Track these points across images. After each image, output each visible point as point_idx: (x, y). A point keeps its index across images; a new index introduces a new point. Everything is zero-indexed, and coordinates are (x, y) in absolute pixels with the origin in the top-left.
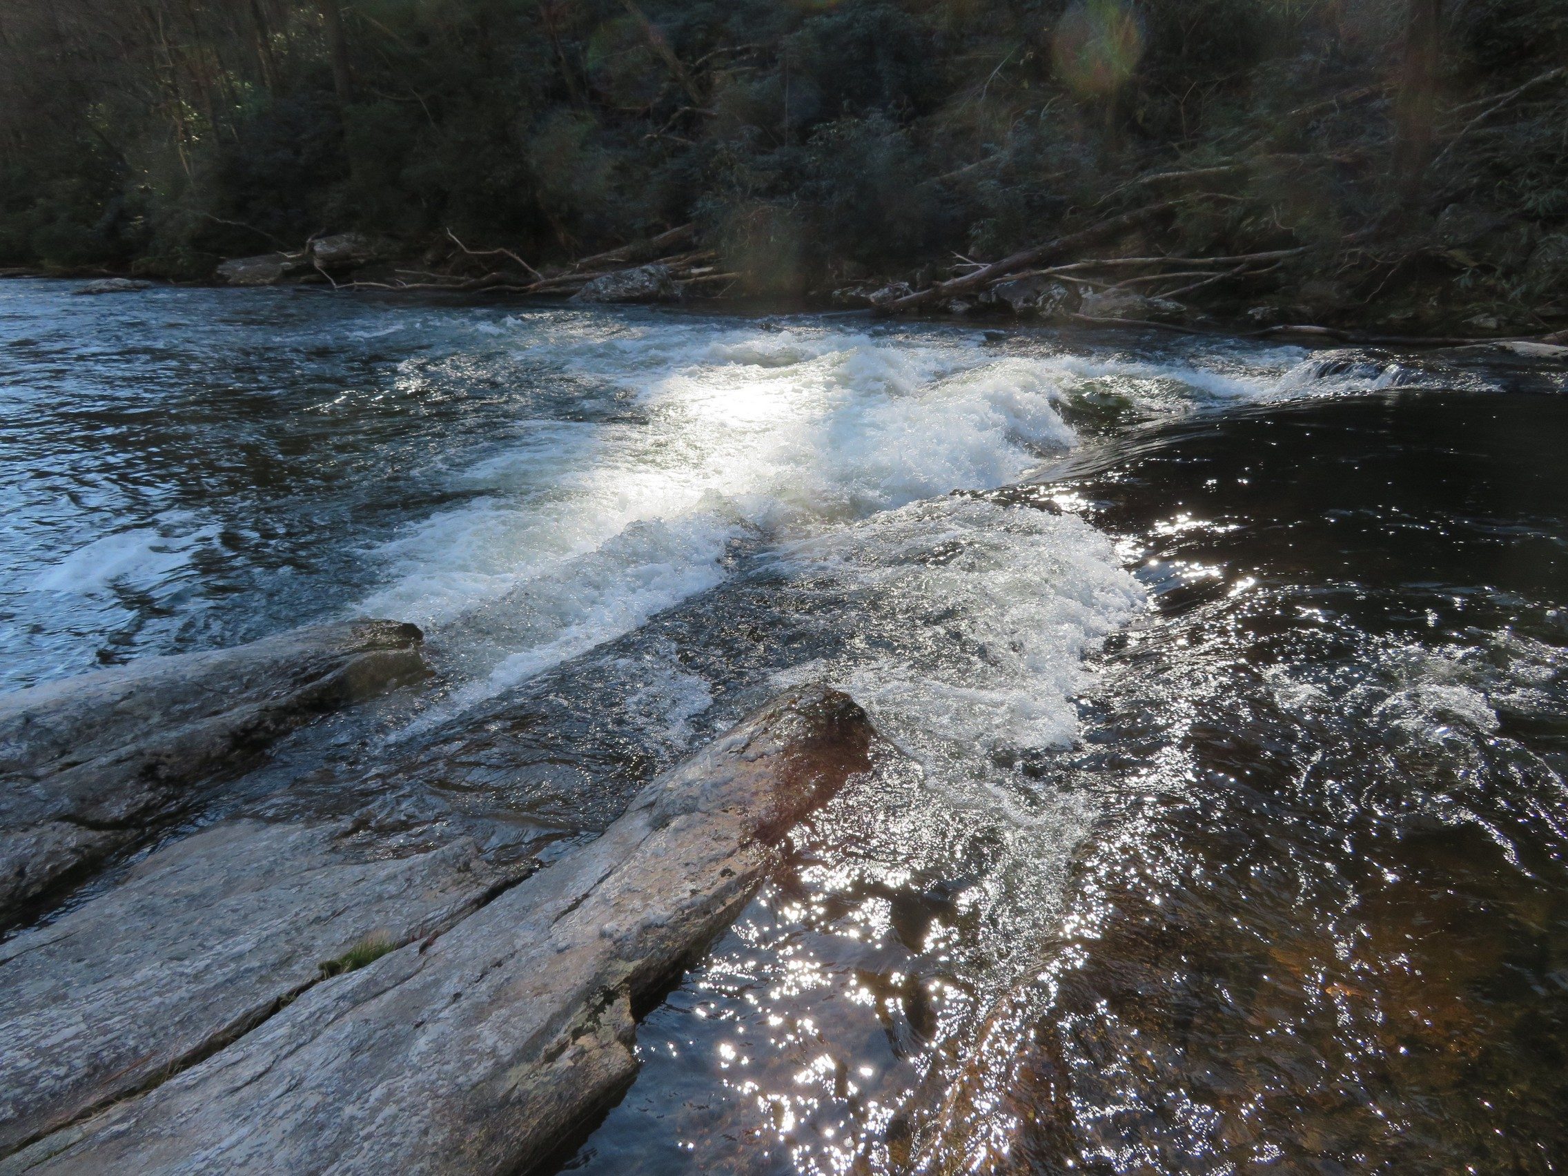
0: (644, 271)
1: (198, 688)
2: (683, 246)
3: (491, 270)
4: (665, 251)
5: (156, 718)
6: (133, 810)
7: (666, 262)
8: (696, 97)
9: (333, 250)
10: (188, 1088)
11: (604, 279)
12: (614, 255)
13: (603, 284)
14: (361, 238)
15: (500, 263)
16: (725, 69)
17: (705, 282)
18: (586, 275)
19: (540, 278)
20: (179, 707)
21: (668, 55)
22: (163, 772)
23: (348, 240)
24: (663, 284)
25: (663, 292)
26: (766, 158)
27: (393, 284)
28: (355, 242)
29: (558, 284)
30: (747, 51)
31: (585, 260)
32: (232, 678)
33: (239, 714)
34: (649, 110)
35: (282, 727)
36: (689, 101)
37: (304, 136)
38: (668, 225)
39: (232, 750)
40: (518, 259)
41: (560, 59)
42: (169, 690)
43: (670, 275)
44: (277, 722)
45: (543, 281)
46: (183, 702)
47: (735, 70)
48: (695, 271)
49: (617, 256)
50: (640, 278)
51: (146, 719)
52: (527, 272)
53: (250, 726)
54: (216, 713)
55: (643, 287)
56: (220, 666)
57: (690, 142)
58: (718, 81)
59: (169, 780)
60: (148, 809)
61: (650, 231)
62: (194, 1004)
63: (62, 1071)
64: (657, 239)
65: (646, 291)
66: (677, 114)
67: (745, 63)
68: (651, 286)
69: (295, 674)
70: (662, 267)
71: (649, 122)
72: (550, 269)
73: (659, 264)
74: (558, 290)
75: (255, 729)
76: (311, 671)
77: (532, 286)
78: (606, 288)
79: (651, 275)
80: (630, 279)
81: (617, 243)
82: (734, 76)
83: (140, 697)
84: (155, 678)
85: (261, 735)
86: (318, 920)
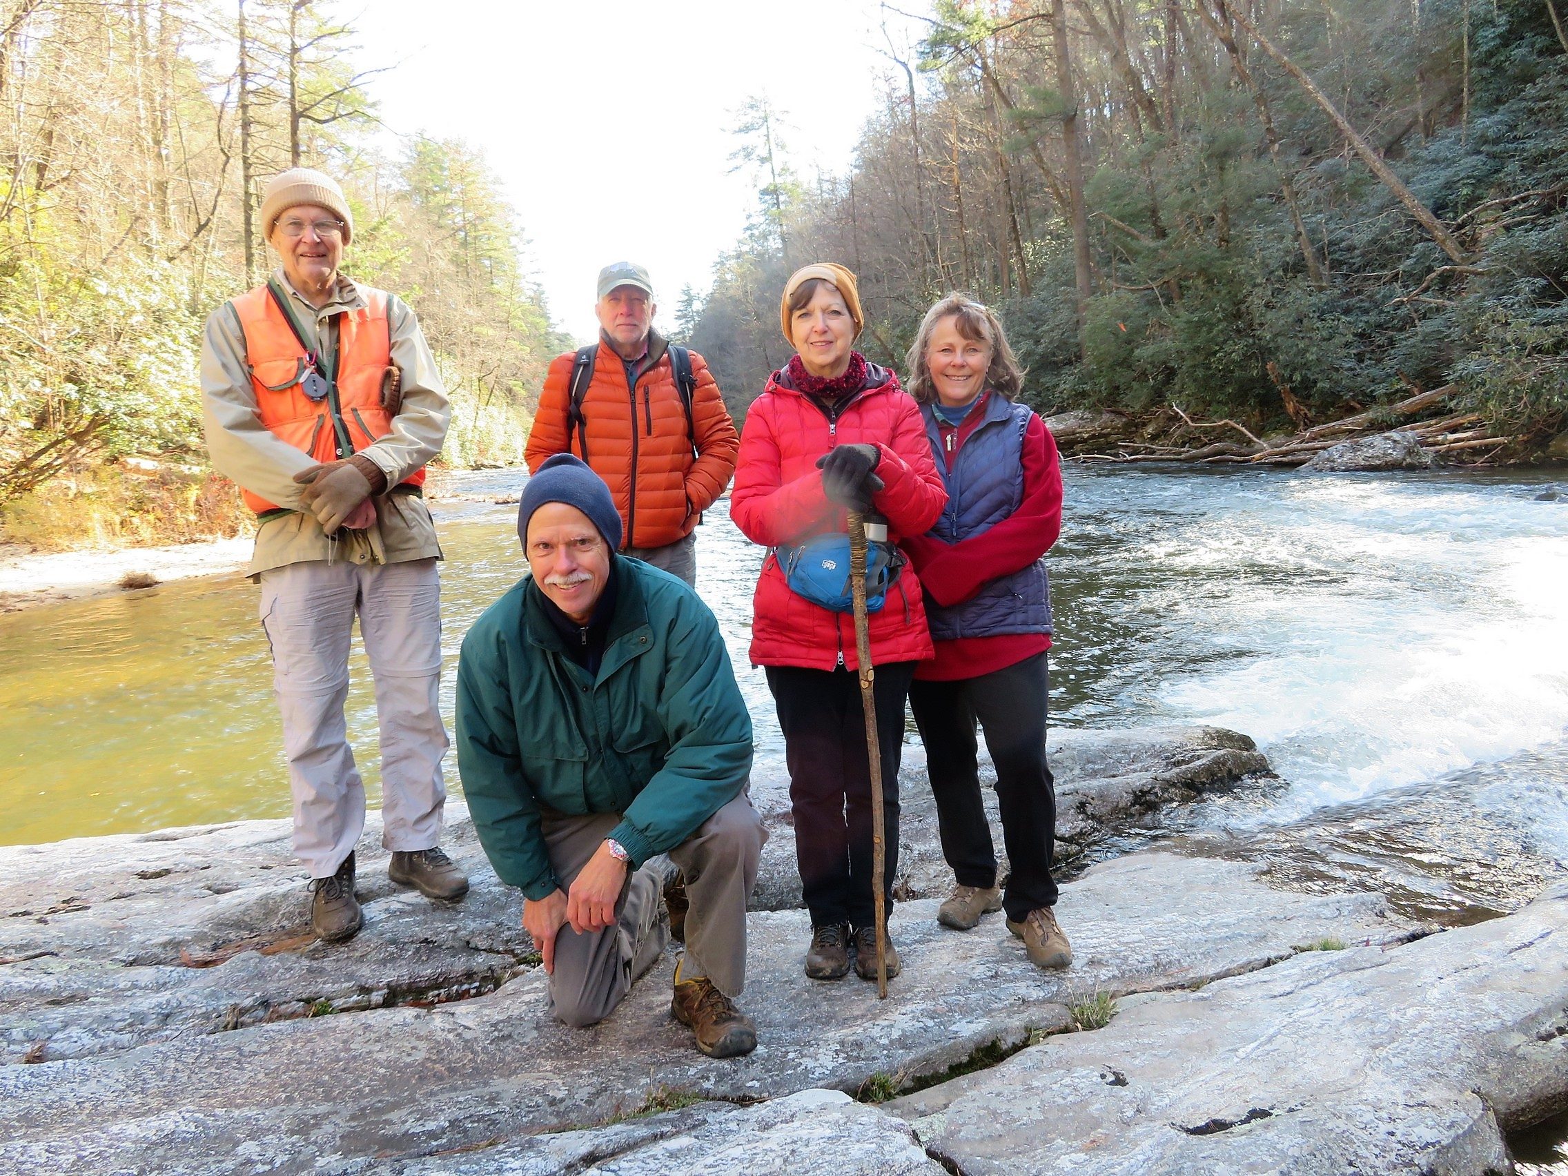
0: (1388, 438)
1: (1103, 755)
2: (1437, 411)
3: (1211, 442)
4: (1410, 418)
5: (1077, 771)
6: (1073, 832)
7: (1412, 429)
8: (1456, 256)
9: (1061, 427)
10: (1238, 987)
11: (1339, 447)
12: (1349, 422)
13: (1339, 450)
14: (1087, 415)
15: (1223, 434)
16: (1495, 221)
17: (1462, 449)
18: (1317, 444)
19: (1265, 447)
20: (1091, 766)
21: (1425, 216)
22: (1089, 809)
23: (1075, 417)
24: (1410, 452)
25: (1409, 460)
26: (1548, 311)
27: (1117, 455)
28: (1082, 419)
29: (1285, 454)
30: (1524, 199)
31: (1316, 429)
32: (1124, 752)
33: (1139, 779)
34: (1397, 274)
35: (1166, 795)
36: (1448, 260)
37: (1045, 328)
38: (1416, 390)
39: (1133, 805)
40: (1243, 429)
41: (1300, 234)
42: (1085, 752)
43: (1418, 442)
44: (1164, 790)
45: (1269, 450)
46: (1094, 763)
47: (1508, 221)
48: (1451, 437)
49: (1352, 424)
50: (1380, 445)
51: (1071, 770)
52: (1250, 442)
53: (1146, 789)
54: (1114, 776)
55: (1385, 455)
56: (1116, 741)
57: (1447, 303)
58: (1484, 235)
59: (1093, 817)
60: (1081, 834)
61: (1391, 398)
62: (1209, 945)
63: (1141, 958)
64: (1402, 406)
65: (1389, 458)
66: (1433, 275)
67: (1522, 213)
68: (1396, 454)
69: (1167, 758)
70: (1410, 434)
71: (1397, 285)
72: (1278, 438)
73: (1405, 430)
74: (1284, 459)
75: (1149, 792)
76: (1179, 757)
77: (1257, 456)
78: (1341, 456)
79: (1395, 441)
80: (1371, 446)
81: (1351, 411)
82: (1507, 228)
83: (1067, 753)
84: (1075, 742)
85: (1153, 798)
86: (1274, 918)
